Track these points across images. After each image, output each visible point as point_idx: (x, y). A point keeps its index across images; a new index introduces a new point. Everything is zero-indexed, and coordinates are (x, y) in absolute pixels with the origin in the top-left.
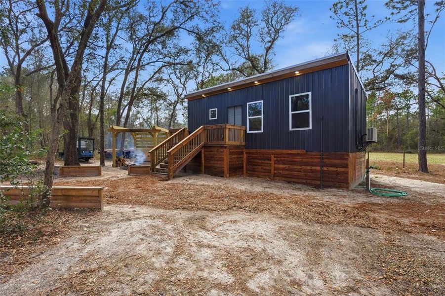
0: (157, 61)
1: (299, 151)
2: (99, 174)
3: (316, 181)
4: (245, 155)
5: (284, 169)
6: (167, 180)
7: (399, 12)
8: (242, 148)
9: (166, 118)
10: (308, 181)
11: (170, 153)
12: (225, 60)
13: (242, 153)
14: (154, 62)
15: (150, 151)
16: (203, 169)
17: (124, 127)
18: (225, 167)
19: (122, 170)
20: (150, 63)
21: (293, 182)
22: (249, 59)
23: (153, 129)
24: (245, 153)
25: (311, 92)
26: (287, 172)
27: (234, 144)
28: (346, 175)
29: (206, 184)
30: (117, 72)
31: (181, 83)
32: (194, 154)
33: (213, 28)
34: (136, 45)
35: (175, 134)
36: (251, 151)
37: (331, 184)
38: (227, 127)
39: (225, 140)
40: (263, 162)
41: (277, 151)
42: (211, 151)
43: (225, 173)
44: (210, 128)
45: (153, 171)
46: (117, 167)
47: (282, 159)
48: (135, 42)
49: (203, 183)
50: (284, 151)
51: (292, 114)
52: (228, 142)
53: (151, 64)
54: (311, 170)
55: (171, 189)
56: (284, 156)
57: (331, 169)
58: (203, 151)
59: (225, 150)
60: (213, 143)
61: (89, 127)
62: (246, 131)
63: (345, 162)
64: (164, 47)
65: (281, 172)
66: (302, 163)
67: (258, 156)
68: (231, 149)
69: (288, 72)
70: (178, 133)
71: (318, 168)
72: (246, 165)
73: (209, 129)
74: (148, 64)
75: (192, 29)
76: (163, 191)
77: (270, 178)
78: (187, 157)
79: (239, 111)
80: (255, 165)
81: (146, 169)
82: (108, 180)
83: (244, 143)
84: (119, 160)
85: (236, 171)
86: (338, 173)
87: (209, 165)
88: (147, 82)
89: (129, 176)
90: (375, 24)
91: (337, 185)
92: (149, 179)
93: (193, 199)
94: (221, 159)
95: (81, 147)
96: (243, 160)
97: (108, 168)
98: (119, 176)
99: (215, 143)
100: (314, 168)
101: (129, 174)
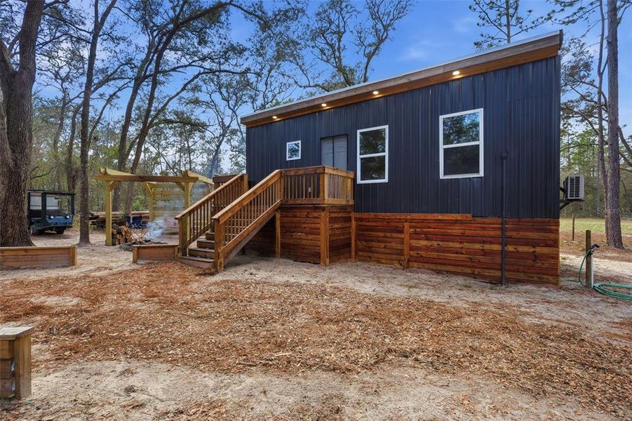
0: (190, 65)
1: (458, 217)
2: (71, 262)
3: (492, 271)
4: (354, 223)
5: (427, 249)
6: (212, 274)
7: (562, 10)
8: (349, 210)
9: (203, 165)
10: (477, 271)
11: (218, 220)
12: (303, 71)
13: (349, 219)
14: (186, 66)
15: (178, 216)
16: (278, 249)
17: (132, 173)
18: (323, 246)
19: (123, 251)
20: (178, 67)
21: (447, 272)
22: (341, 69)
23: (184, 176)
24: (353, 219)
25: (482, 109)
26: (434, 254)
27: (338, 203)
28: (552, 261)
29: (292, 280)
30: (120, 83)
31: (230, 108)
32: (262, 222)
33: (287, 11)
34: (154, 38)
35: (225, 185)
36: (365, 215)
37: (522, 276)
38: (326, 171)
39: (321, 194)
40: (388, 235)
41: (415, 216)
42: (295, 216)
43: (322, 255)
44: (292, 173)
45: (184, 254)
46: (114, 244)
47: (424, 230)
48: (152, 33)
49: (285, 278)
50: (429, 216)
51: (445, 150)
52: (328, 199)
53: (180, 69)
54: (483, 250)
55: (225, 299)
56: (429, 225)
57: (522, 249)
58: (278, 215)
59: (323, 214)
60: (299, 202)
61: (69, 174)
62: (354, 180)
63: (552, 236)
64: (203, 42)
65: (422, 253)
66: (462, 238)
67: (378, 224)
68: (332, 212)
69: (441, 71)
70: (232, 183)
71: (497, 247)
72: (356, 241)
73: (291, 176)
74: (174, 69)
75: (252, 9)
76: (207, 305)
77: (401, 265)
78: (250, 228)
79: (341, 145)
80: (372, 241)
81: (171, 251)
82: (86, 277)
83: (351, 202)
84: (119, 232)
85: (340, 251)
86: (536, 257)
87: (291, 241)
88: (173, 98)
89: (135, 267)
90: (533, 23)
91: (536, 278)
92: (175, 270)
93: (278, 326)
94: (315, 232)
95: (48, 208)
96: (350, 232)
97: (94, 250)
98: (113, 265)
99: (303, 201)
100: (487, 247)
101: (135, 262)
